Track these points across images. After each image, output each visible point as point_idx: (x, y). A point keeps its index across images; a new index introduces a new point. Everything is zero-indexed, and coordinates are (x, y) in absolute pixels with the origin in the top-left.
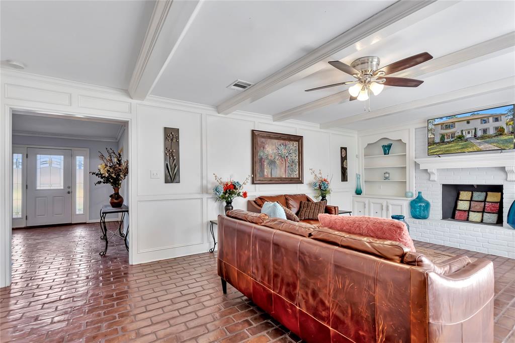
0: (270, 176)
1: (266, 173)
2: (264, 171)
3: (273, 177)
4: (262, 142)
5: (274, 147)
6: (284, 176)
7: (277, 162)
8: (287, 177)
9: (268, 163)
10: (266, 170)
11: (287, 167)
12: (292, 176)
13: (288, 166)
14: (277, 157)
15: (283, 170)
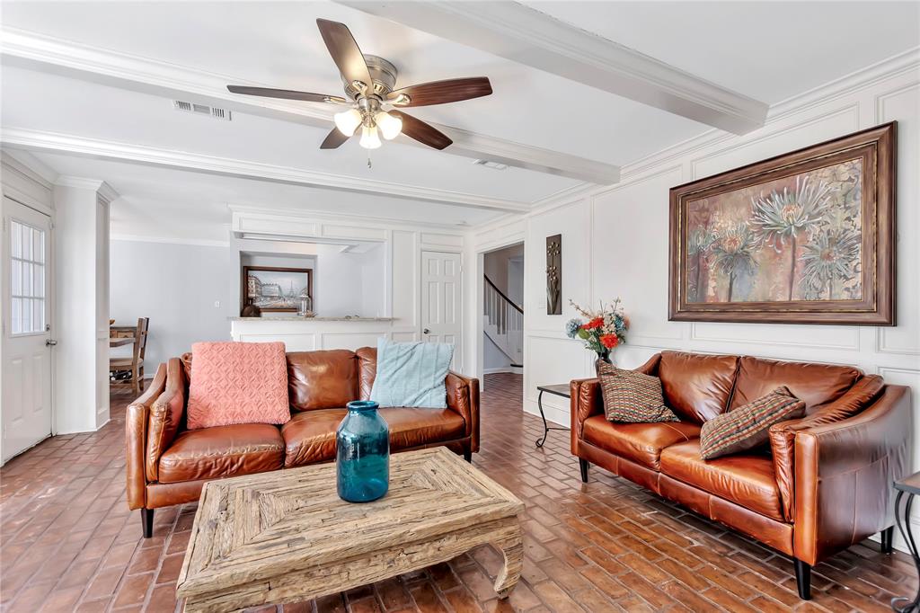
0: (723, 300)
1: (711, 292)
2: (705, 286)
3: (734, 300)
4: (703, 210)
5: (743, 210)
6: (782, 297)
7: (757, 254)
8: (795, 299)
9: (721, 263)
10: (712, 284)
11: (799, 265)
12: (825, 296)
13: (808, 262)
14: (757, 239)
15: (780, 278)
